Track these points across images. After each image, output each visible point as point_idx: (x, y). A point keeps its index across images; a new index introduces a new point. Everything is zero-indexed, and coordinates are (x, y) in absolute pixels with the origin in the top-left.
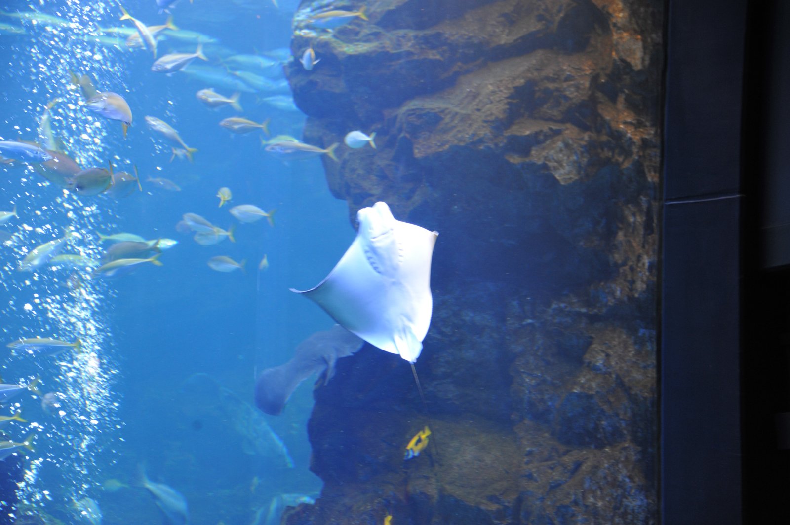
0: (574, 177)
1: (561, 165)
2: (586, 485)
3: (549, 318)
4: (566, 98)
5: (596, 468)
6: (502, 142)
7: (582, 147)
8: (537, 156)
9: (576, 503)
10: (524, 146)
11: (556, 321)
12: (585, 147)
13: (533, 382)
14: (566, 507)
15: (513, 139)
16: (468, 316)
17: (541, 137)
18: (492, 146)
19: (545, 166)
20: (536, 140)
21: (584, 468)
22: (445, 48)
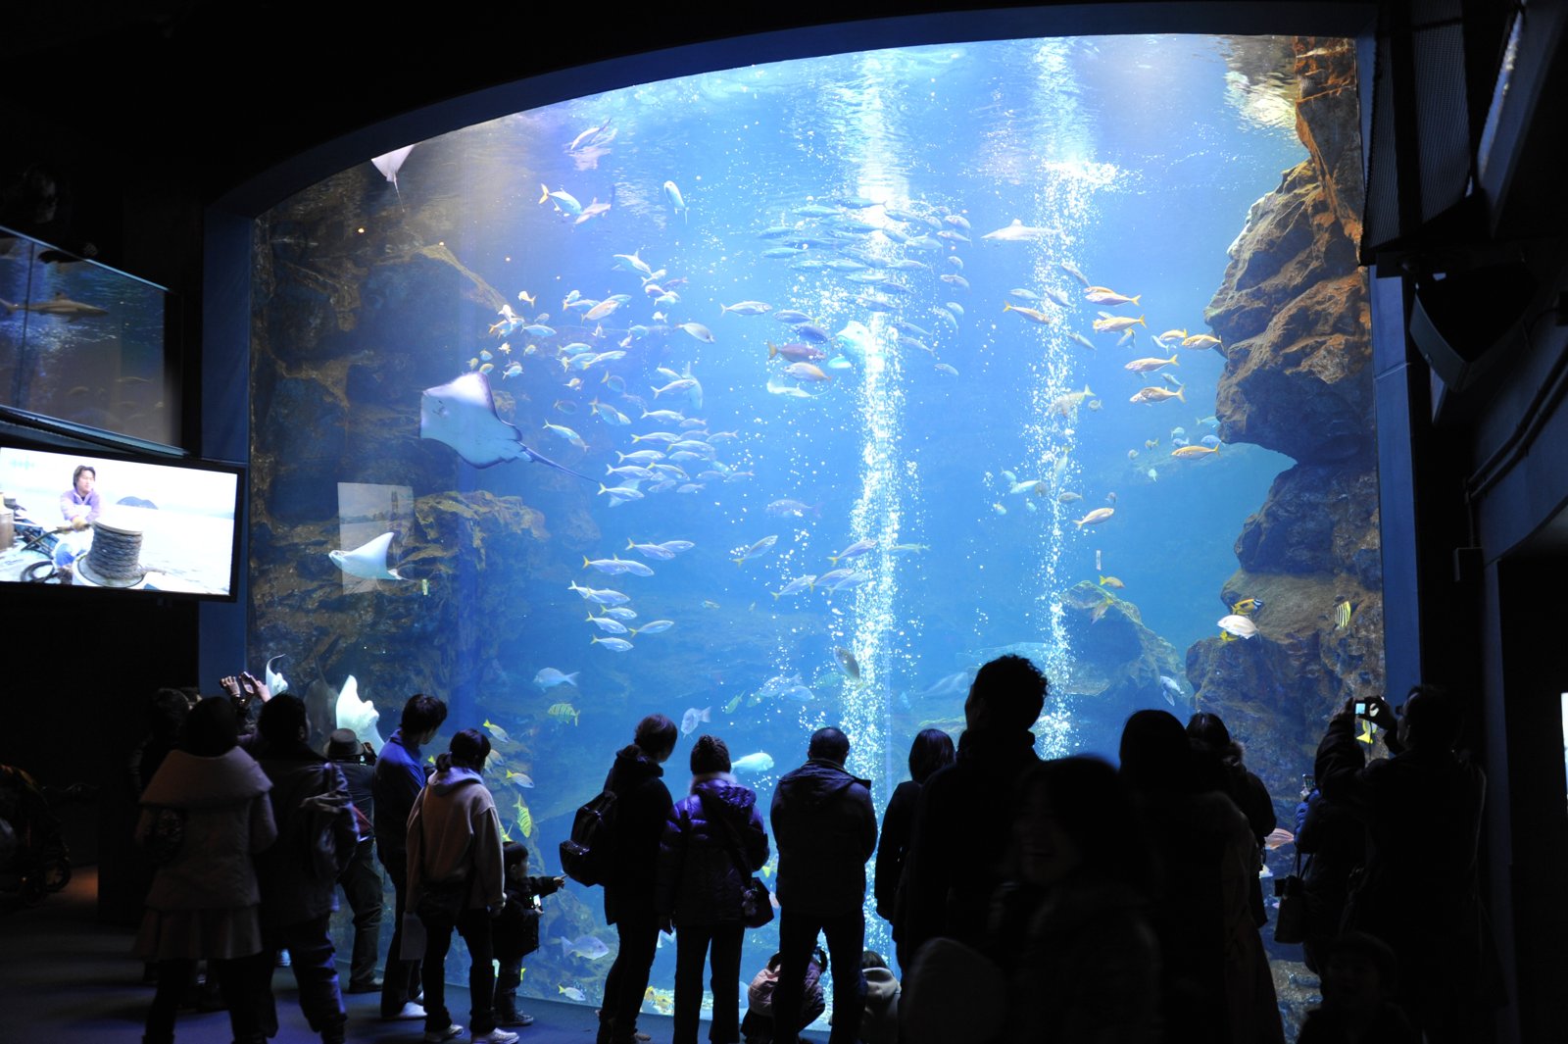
0: (1340, 375)
1: (1327, 369)
2: (1360, 622)
3: (1358, 491)
4: (1330, 314)
5: (1369, 607)
6: (1280, 360)
7: (1341, 350)
8: (1304, 367)
9: (1351, 636)
10: (1295, 360)
11: (1364, 492)
12: (1344, 349)
13: (1342, 543)
14: (1345, 639)
15: (1286, 356)
16: (1306, 496)
17: (1308, 350)
18: (1273, 365)
19: (1311, 372)
20: (1305, 353)
21: (1358, 609)
22: (1266, 297)
